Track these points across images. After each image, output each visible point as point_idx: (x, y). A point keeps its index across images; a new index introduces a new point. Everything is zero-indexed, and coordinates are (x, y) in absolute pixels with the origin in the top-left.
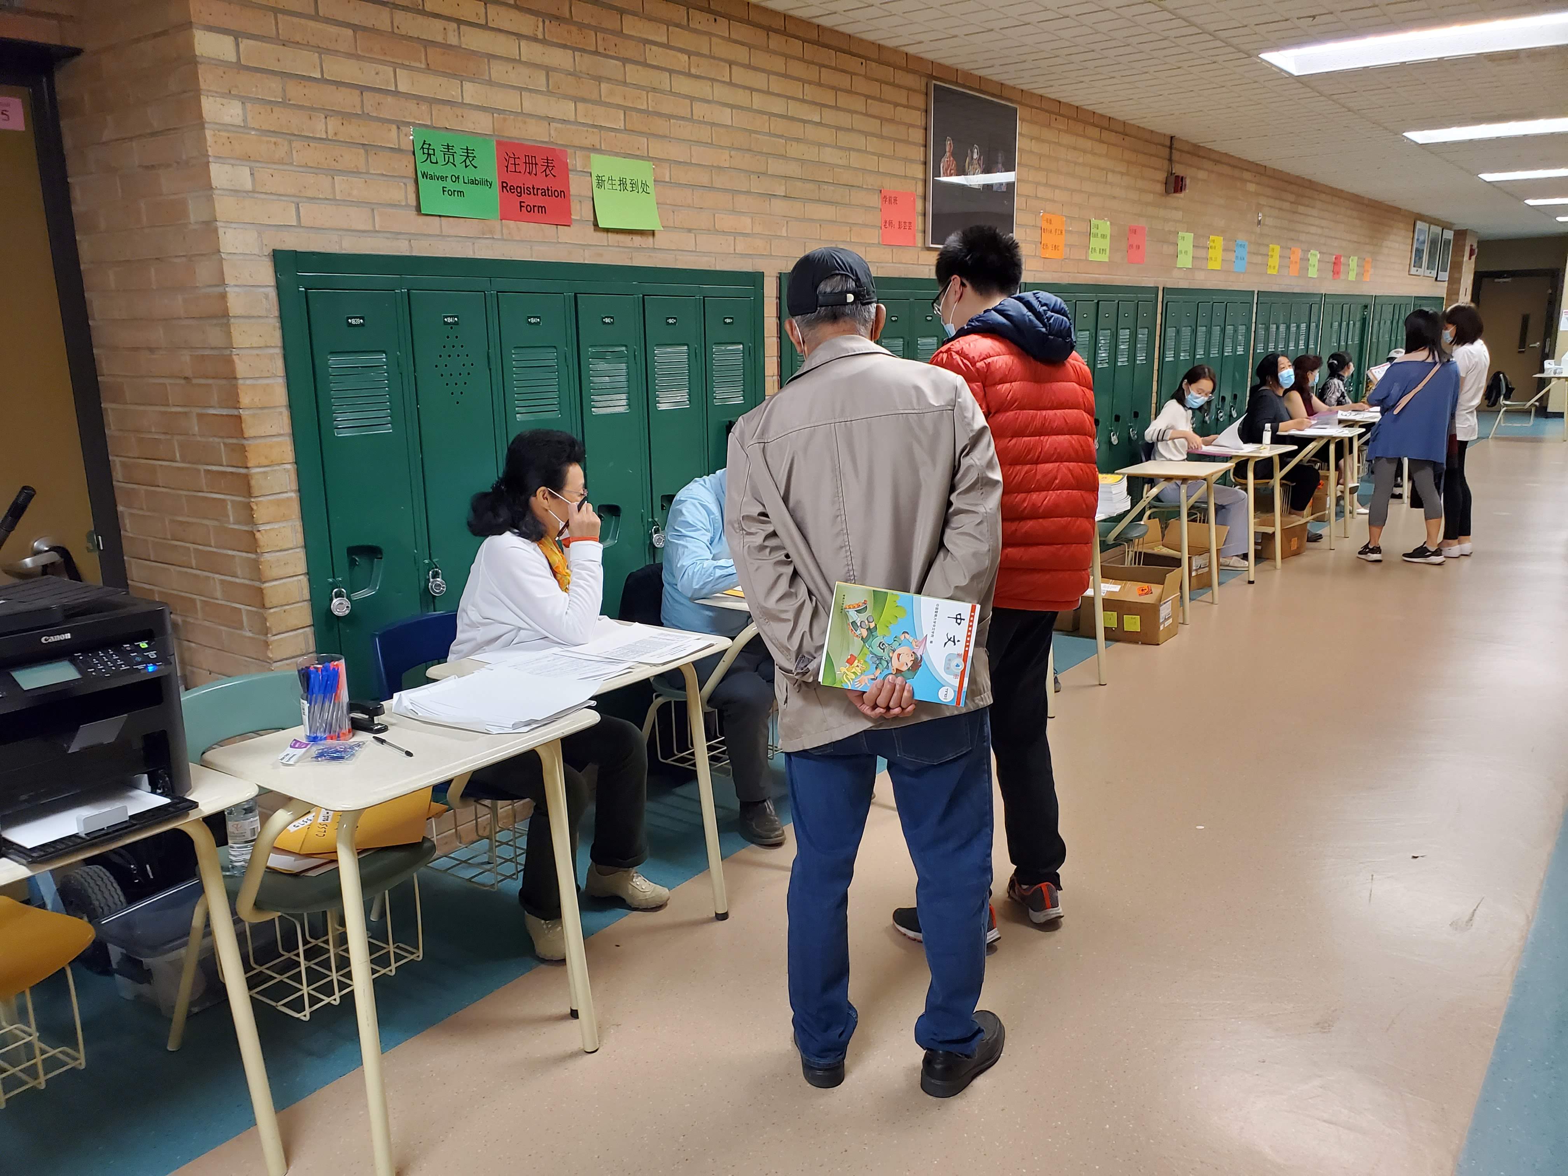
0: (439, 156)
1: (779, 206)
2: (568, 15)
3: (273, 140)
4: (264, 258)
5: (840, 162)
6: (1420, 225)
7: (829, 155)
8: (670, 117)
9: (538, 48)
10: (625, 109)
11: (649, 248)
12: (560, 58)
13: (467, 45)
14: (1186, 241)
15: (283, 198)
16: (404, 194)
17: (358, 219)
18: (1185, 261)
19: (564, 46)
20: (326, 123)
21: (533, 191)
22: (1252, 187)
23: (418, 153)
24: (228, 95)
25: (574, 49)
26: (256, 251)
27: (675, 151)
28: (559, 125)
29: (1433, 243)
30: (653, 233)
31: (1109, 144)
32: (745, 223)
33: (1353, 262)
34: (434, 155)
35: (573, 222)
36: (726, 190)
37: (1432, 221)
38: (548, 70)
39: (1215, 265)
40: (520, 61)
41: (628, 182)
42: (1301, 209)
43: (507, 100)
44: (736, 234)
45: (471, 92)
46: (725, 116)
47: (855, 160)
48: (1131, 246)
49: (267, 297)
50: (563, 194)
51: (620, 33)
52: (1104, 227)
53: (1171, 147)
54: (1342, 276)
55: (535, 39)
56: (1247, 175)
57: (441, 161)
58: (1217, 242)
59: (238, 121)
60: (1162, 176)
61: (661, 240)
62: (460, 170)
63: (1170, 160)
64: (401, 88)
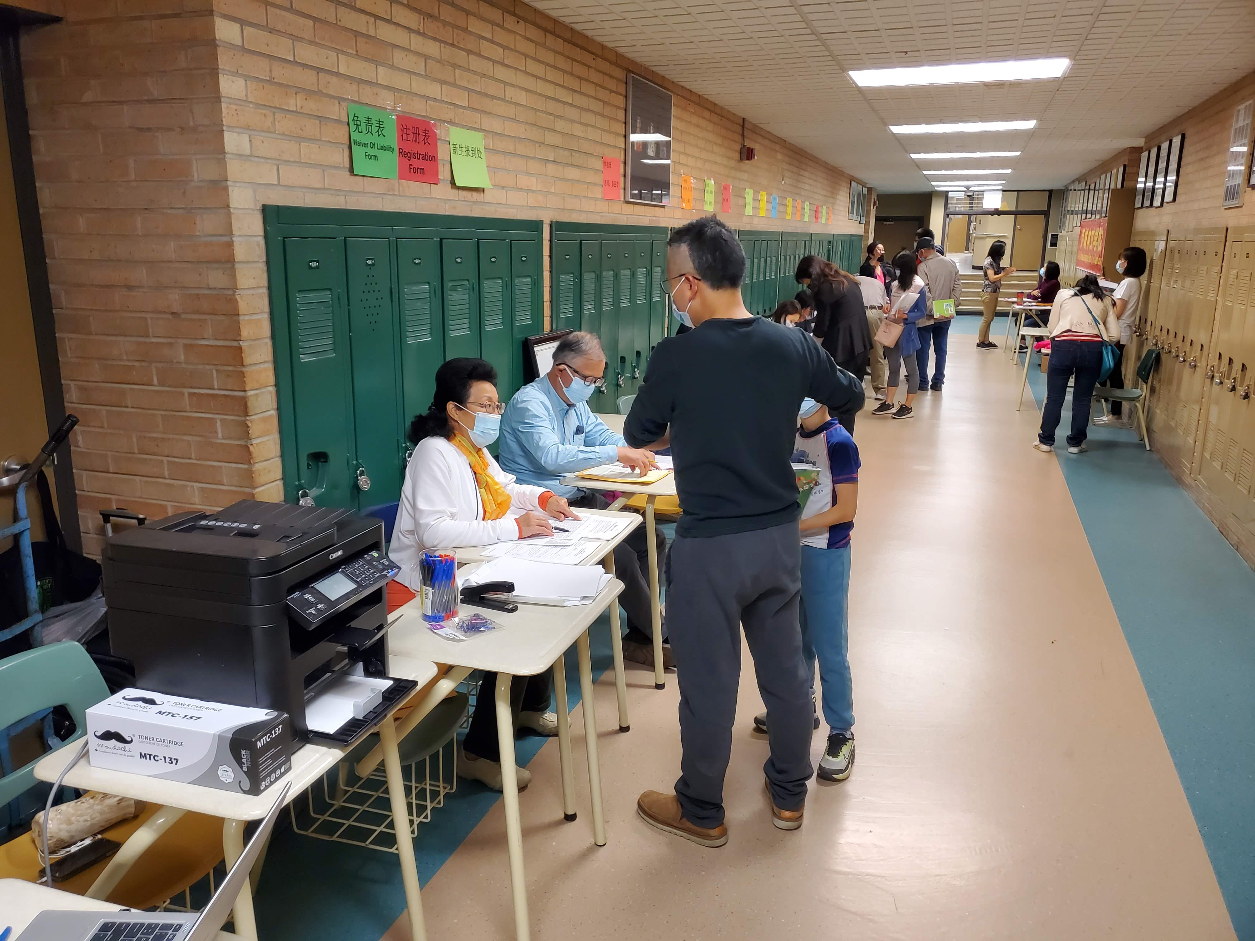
0: (363, 127)
1: (551, 168)
2: (437, 15)
3: (264, 112)
4: (256, 212)
5: (582, 135)
6: (854, 184)
7: (578, 130)
8: (493, 97)
9: (420, 39)
10: (469, 90)
11: (481, 202)
12: (432, 48)
13: (380, 36)
14: (749, 195)
15: (269, 161)
16: (341, 157)
17: (314, 178)
18: (749, 211)
19: (435, 39)
20: (296, 99)
21: (417, 156)
22: (779, 156)
23: (351, 123)
24: (236, 74)
25: (440, 41)
26: (252, 206)
27: (496, 125)
28: (433, 103)
29: (859, 195)
30: (483, 190)
31: (714, 123)
32: (532, 182)
33: (824, 210)
34: (360, 125)
35: (440, 181)
36: (523, 156)
37: (859, 182)
38: (426, 57)
39: (763, 213)
40: (409, 50)
41: (470, 149)
42: (802, 172)
43: (402, 81)
44: (528, 191)
45: (383, 75)
46: (522, 97)
47: (591, 134)
48: (724, 199)
49: (258, 245)
50: (433, 159)
51: (465, 30)
52: (711, 184)
53: (743, 126)
54: (819, 220)
55: (418, 32)
56: (777, 147)
57: (365, 132)
58: (763, 196)
59: (242, 95)
60: (738, 147)
61: (488, 197)
62: (375, 139)
63: (743, 135)
64: (341, 71)
